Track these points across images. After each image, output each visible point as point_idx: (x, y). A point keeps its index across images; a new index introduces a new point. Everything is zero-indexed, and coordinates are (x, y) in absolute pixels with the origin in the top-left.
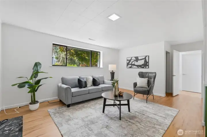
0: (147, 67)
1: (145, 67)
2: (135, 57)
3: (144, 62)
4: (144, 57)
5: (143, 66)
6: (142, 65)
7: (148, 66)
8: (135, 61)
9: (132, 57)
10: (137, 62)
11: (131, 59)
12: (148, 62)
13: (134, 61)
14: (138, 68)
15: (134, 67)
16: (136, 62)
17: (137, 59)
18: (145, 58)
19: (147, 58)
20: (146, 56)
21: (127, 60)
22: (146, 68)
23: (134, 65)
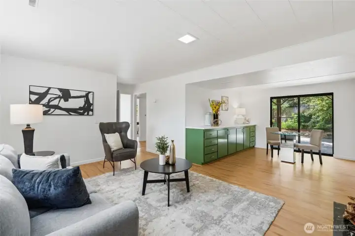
0: (91, 113)
1: (86, 114)
2: (61, 90)
3: (84, 103)
4: (84, 94)
5: (82, 111)
6: (80, 108)
7: (92, 110)
8: (59, 97)
9: (49, 88)
10: (66, 100)
11: (47, 93)
12: (93, 104)
13: (55, 98)
14: (71, 115)
15: (58, 112)
16: (62, 100)
17: (66, 94)
18: (87, 96)
19: (90, 96)
20: (89, 92)
21: (31, 93)
22: (88, 115)
23: (57, 107)
